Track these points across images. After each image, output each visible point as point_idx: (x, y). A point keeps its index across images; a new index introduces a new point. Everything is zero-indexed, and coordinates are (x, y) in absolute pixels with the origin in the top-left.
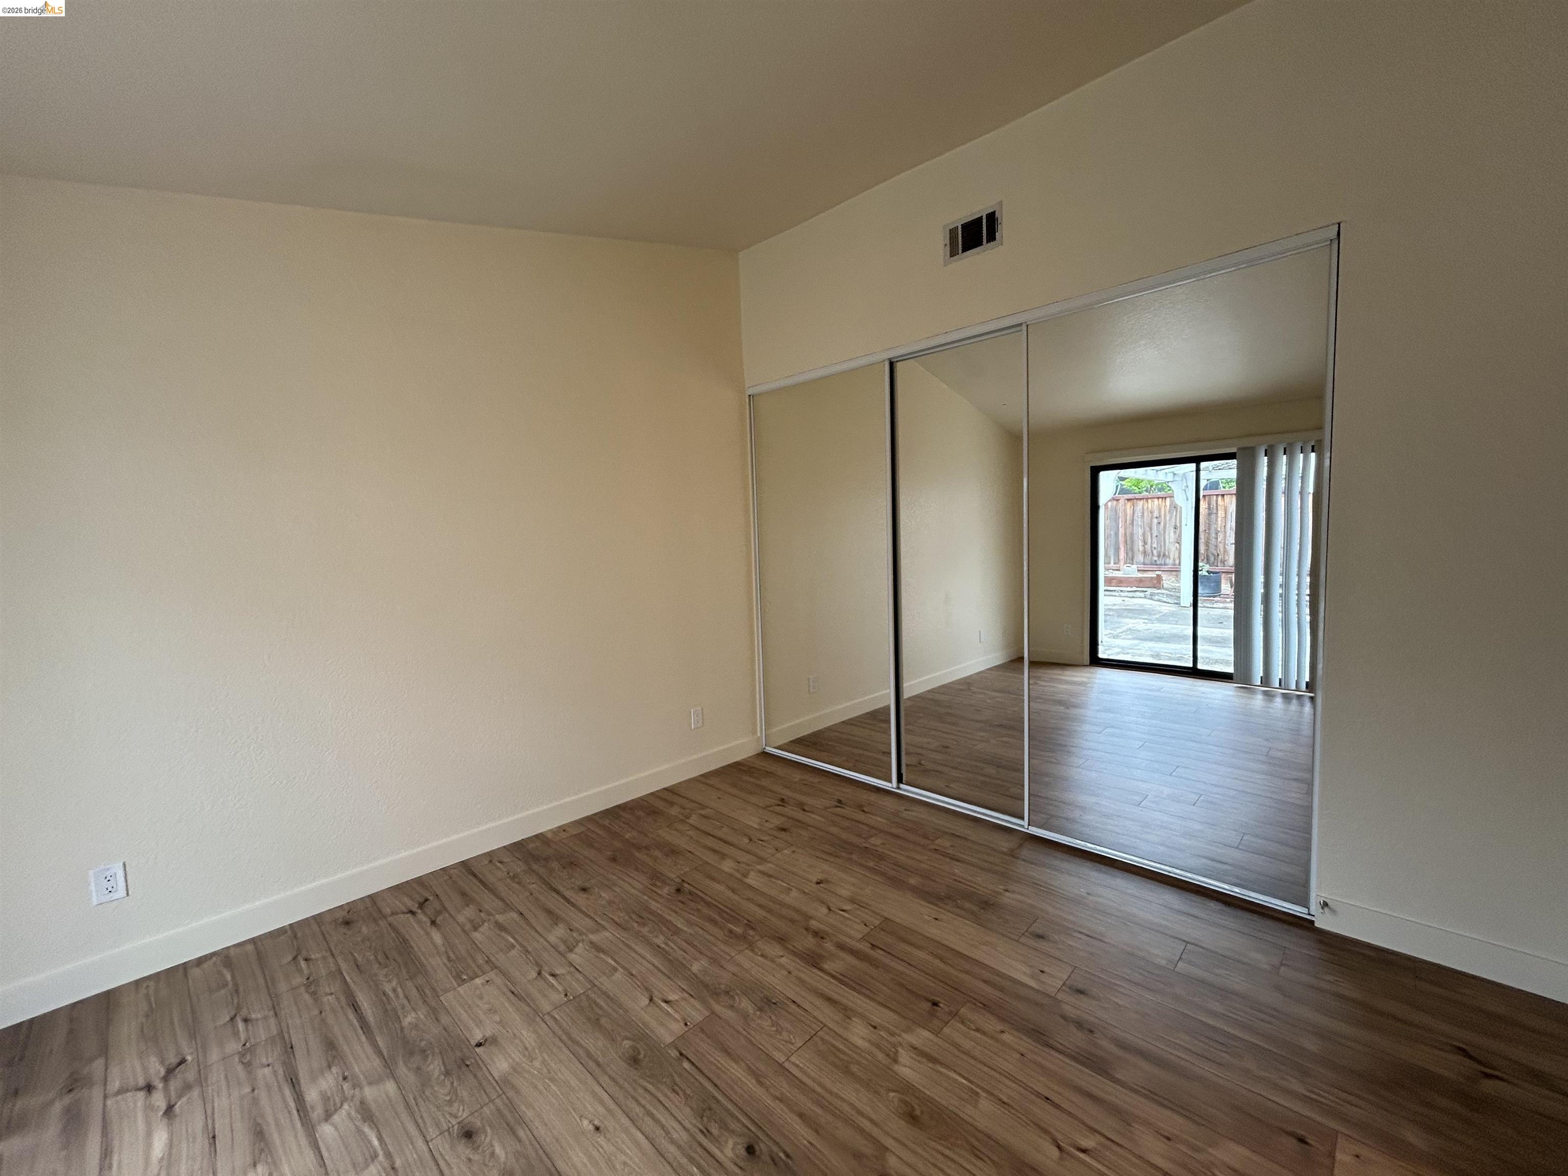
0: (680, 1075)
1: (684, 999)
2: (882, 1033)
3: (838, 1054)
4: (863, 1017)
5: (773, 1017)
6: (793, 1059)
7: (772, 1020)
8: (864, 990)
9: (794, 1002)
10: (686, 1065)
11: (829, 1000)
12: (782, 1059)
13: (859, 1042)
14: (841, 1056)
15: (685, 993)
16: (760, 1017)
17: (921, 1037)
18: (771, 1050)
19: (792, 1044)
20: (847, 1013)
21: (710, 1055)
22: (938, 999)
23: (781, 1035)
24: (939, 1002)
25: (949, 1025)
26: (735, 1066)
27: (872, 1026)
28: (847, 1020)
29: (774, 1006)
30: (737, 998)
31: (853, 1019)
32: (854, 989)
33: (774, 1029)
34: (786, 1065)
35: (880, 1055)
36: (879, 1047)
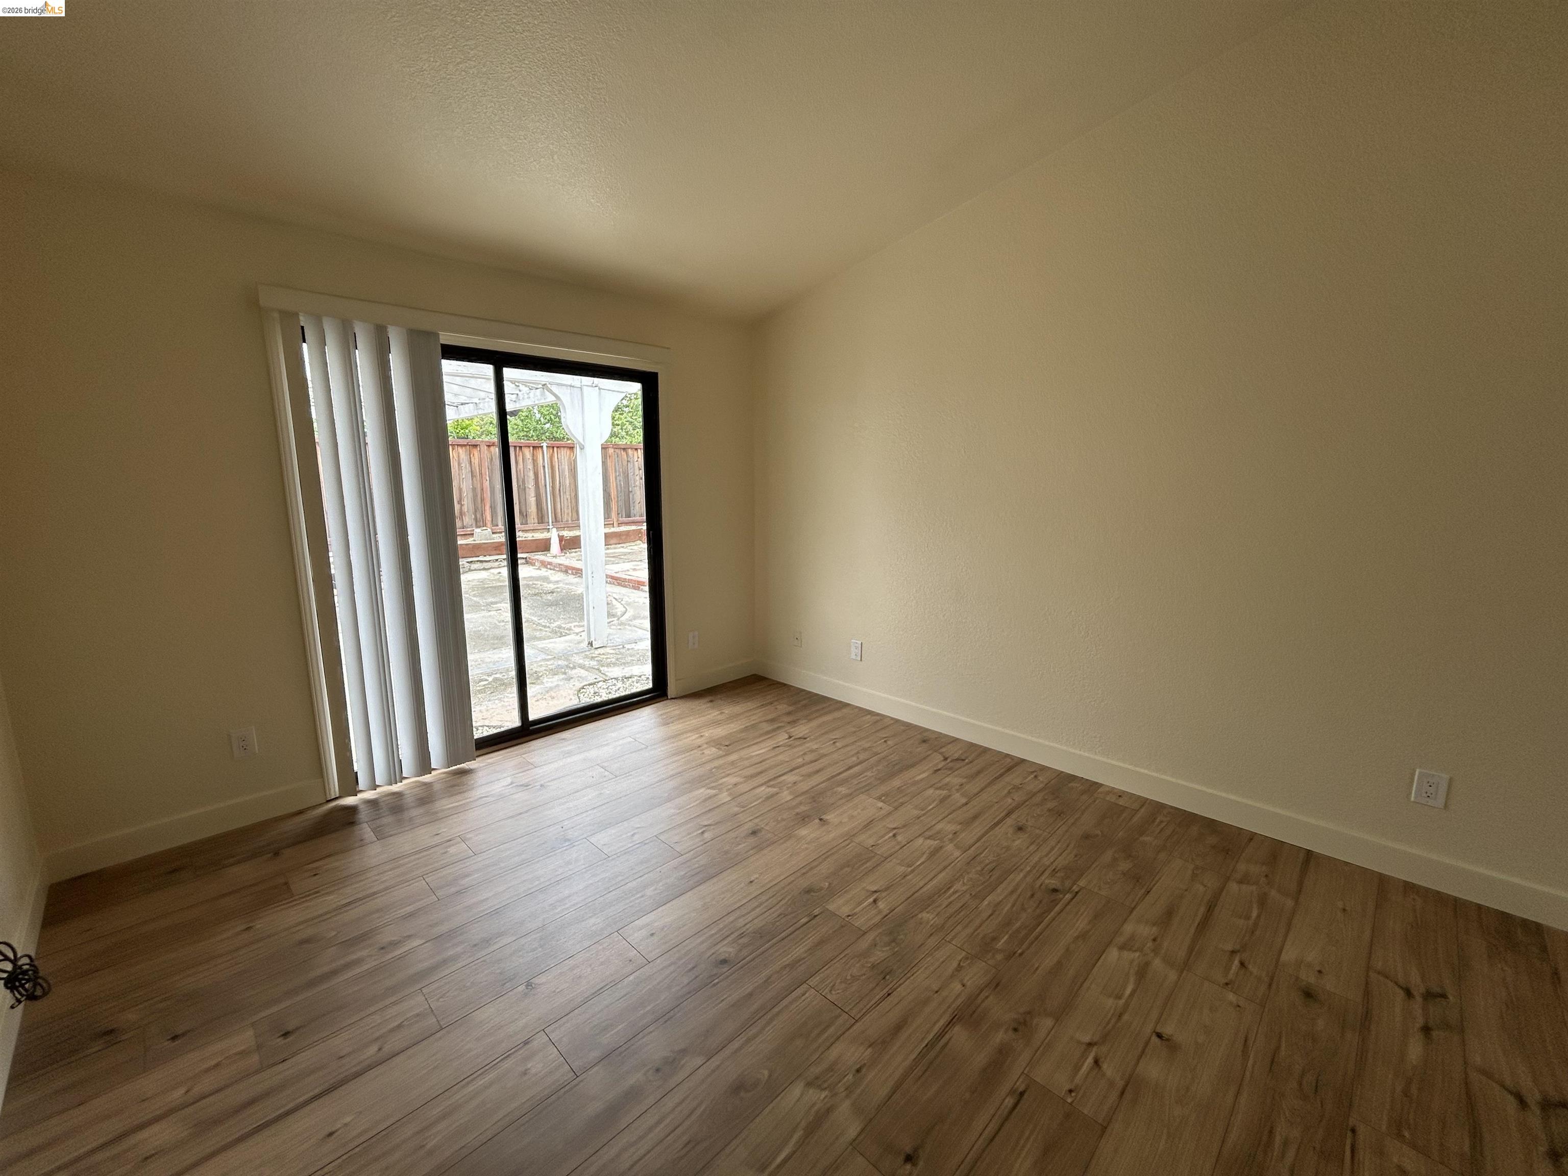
0: (793, 918)
2: (851, 1077)
3: (818, 1030)
4: (874, 1061)
5: (863, 977)
6: (812, 991)
7: (860, 976)
9: (889, 995)
10: (804, 920)
11: (898, 1028)
12: (812, 983)
13: (834, 1053)
14: (814, 1034)
16: (862, 967)
17: (847, 1125)
18: (822, 975)
19: (831, 992)
20: (879, 1044)
21: (816, 933)
23: (841, 982)
26: (802, 950)
27: (860, 1069)
28: (867, 1043)
29: (881, 977)
30: (887, 948)
31: (870, 1050)
32: (922, 1055)
33: (849, 978)
34: (805, 986)
35: (816, 1070)
36: (831, 1069)
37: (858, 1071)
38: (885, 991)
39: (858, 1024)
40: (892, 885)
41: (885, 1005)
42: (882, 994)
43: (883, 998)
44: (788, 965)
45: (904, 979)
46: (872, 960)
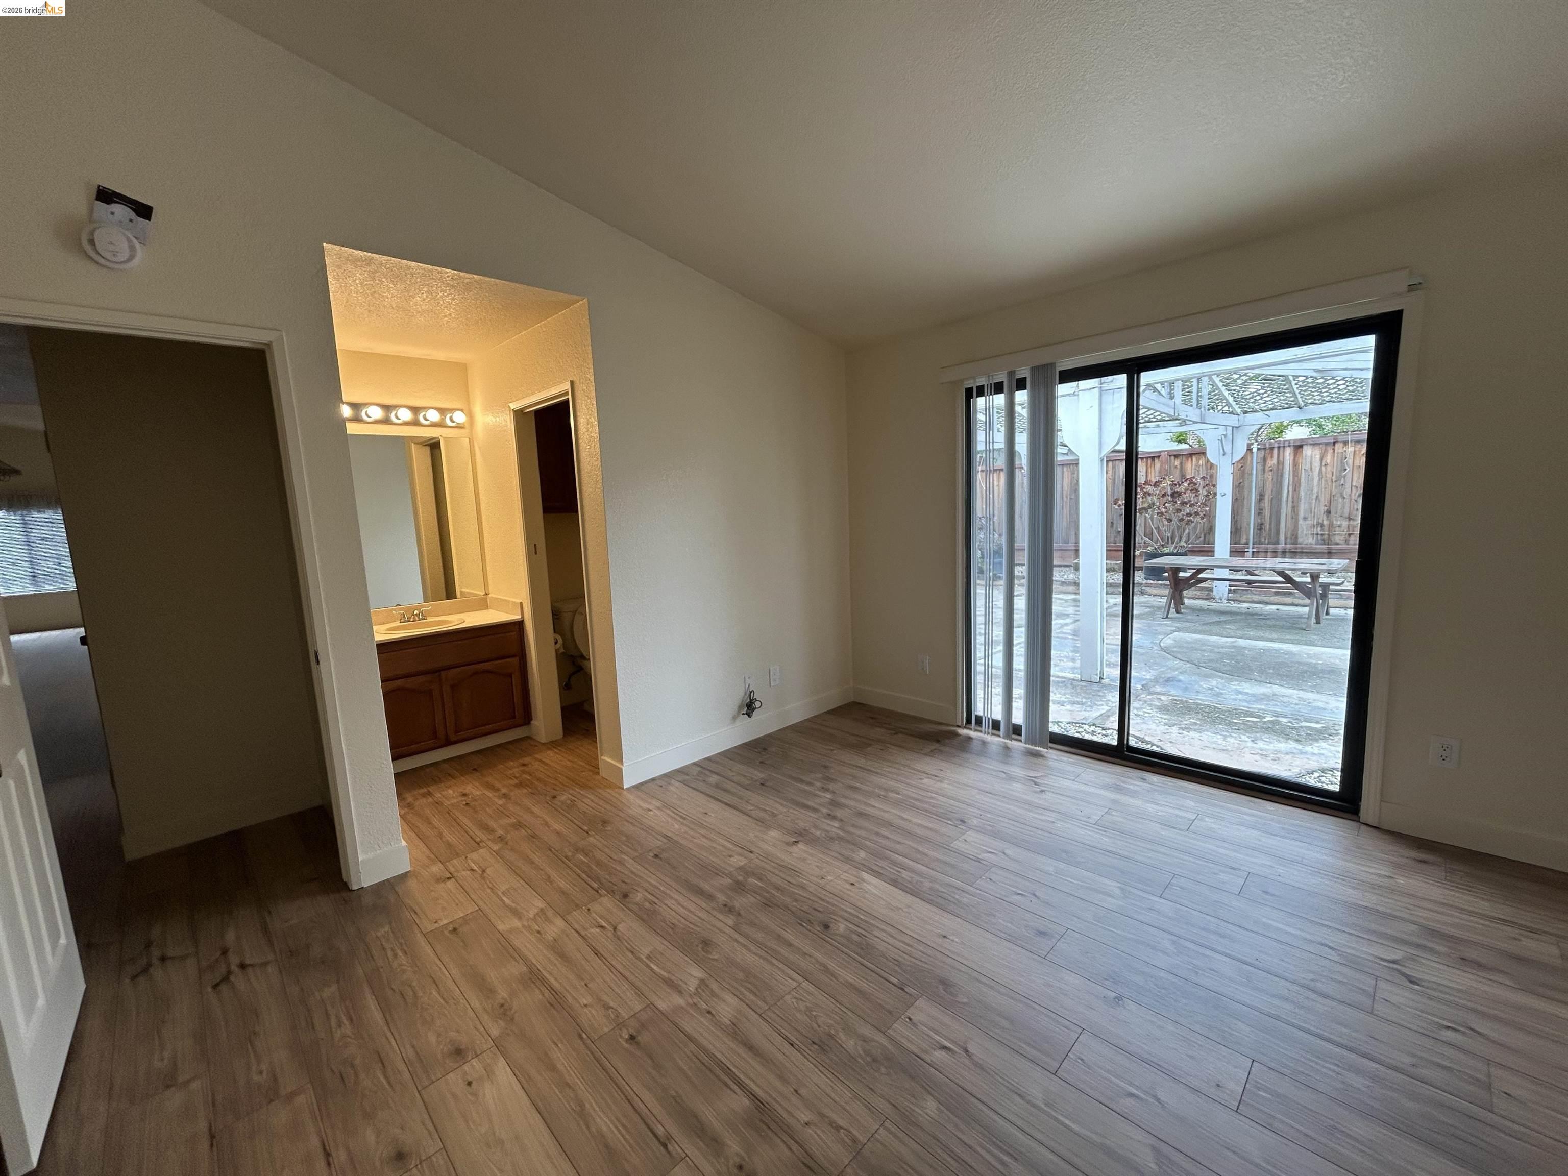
0: (896, 972)
1: (926, 1052)
2: (705, 1006)
3: (752, 988)
4: (718, 1024)
5: (815, 1026)
6: (795, 984)
7: (817, 1023)
8: (706, 1059)
9: (792, 1045)
10: (894, 980)
11: (752, 1047)
12: (805, 984)
13: (728, 997)
14: (749, 986)
15: (929, 1061)
16: (830, 1026)
17: (666, 1001)
18: (817, 994)
19: (796, 998)
20: (735, 1032)
21: (876, 990)
22: (626, 1046)
23: (807, 1007)
24: (627, 1041)
25: (632, 1013)
26: (848, 978)
27: (713, 1015)
28: (735, 1021)
29: (816, 1041)
30: (861, 1052)
31: (729, 1023)
33: (814, 1013)
34: (800, 979)
35: (714, 986)
36: (714, 994)
37: (709, 1012)
38: (795, 1040)
39: (756, 1016)
40: (988, 1073)
41: (778, 1040)
42: (792, 1038)
43: (786, 1039)
44: (827, 968)
45: (815, 1062)
46: (841, 1035)
